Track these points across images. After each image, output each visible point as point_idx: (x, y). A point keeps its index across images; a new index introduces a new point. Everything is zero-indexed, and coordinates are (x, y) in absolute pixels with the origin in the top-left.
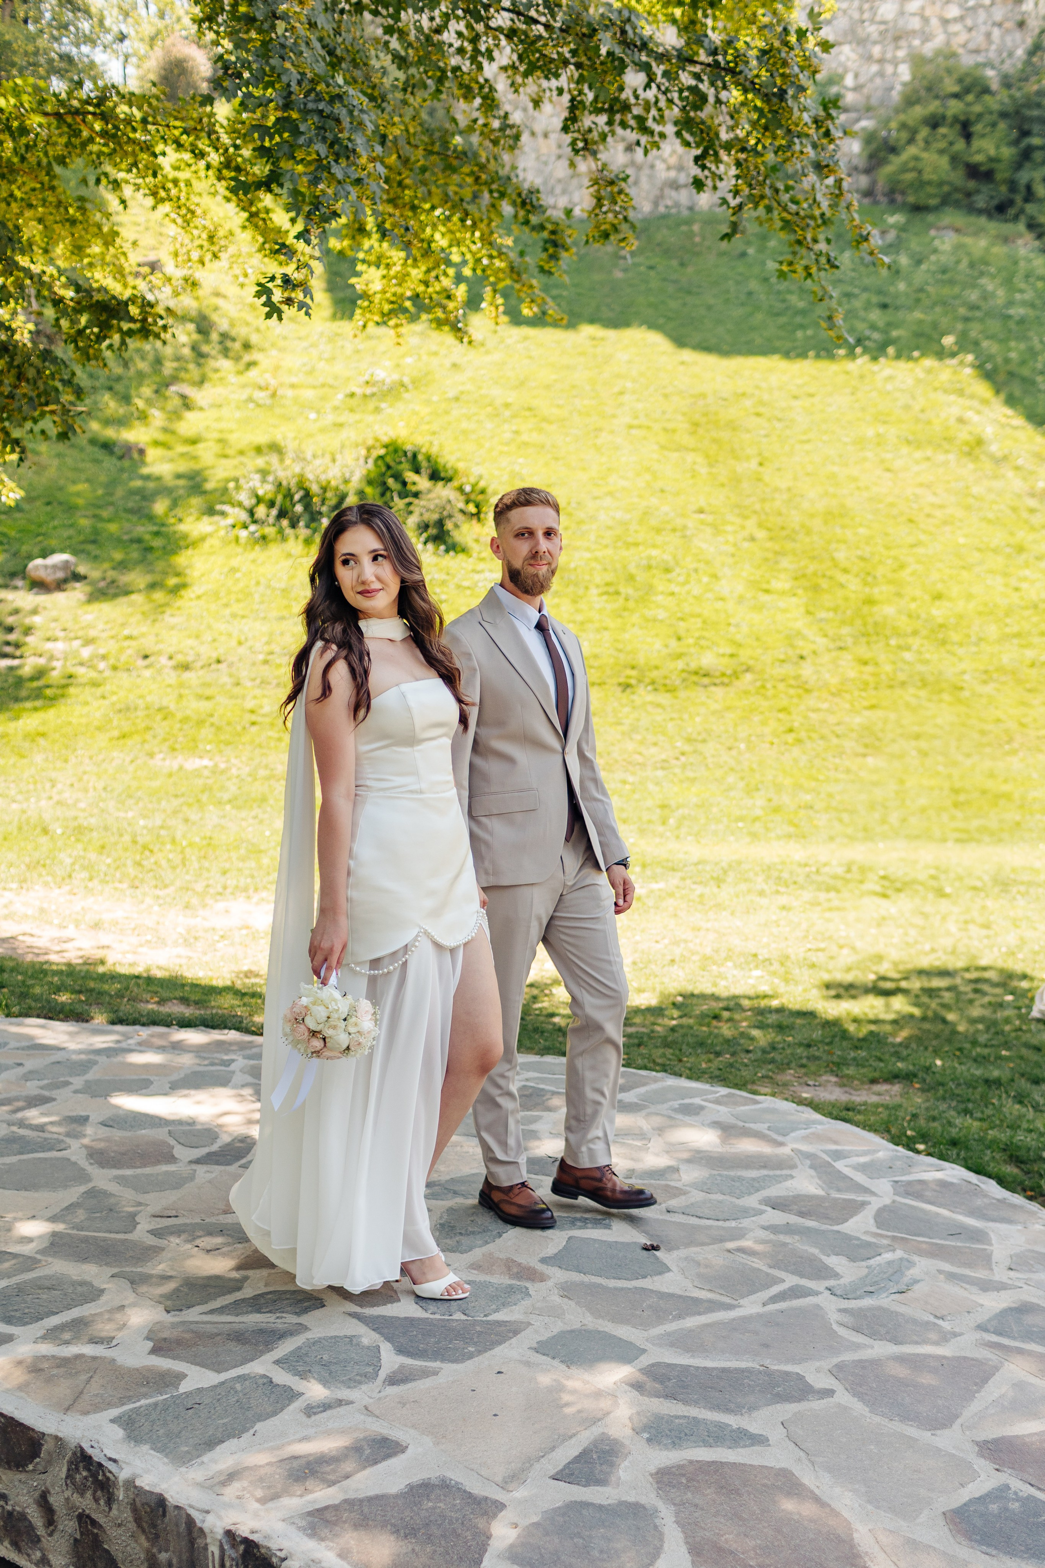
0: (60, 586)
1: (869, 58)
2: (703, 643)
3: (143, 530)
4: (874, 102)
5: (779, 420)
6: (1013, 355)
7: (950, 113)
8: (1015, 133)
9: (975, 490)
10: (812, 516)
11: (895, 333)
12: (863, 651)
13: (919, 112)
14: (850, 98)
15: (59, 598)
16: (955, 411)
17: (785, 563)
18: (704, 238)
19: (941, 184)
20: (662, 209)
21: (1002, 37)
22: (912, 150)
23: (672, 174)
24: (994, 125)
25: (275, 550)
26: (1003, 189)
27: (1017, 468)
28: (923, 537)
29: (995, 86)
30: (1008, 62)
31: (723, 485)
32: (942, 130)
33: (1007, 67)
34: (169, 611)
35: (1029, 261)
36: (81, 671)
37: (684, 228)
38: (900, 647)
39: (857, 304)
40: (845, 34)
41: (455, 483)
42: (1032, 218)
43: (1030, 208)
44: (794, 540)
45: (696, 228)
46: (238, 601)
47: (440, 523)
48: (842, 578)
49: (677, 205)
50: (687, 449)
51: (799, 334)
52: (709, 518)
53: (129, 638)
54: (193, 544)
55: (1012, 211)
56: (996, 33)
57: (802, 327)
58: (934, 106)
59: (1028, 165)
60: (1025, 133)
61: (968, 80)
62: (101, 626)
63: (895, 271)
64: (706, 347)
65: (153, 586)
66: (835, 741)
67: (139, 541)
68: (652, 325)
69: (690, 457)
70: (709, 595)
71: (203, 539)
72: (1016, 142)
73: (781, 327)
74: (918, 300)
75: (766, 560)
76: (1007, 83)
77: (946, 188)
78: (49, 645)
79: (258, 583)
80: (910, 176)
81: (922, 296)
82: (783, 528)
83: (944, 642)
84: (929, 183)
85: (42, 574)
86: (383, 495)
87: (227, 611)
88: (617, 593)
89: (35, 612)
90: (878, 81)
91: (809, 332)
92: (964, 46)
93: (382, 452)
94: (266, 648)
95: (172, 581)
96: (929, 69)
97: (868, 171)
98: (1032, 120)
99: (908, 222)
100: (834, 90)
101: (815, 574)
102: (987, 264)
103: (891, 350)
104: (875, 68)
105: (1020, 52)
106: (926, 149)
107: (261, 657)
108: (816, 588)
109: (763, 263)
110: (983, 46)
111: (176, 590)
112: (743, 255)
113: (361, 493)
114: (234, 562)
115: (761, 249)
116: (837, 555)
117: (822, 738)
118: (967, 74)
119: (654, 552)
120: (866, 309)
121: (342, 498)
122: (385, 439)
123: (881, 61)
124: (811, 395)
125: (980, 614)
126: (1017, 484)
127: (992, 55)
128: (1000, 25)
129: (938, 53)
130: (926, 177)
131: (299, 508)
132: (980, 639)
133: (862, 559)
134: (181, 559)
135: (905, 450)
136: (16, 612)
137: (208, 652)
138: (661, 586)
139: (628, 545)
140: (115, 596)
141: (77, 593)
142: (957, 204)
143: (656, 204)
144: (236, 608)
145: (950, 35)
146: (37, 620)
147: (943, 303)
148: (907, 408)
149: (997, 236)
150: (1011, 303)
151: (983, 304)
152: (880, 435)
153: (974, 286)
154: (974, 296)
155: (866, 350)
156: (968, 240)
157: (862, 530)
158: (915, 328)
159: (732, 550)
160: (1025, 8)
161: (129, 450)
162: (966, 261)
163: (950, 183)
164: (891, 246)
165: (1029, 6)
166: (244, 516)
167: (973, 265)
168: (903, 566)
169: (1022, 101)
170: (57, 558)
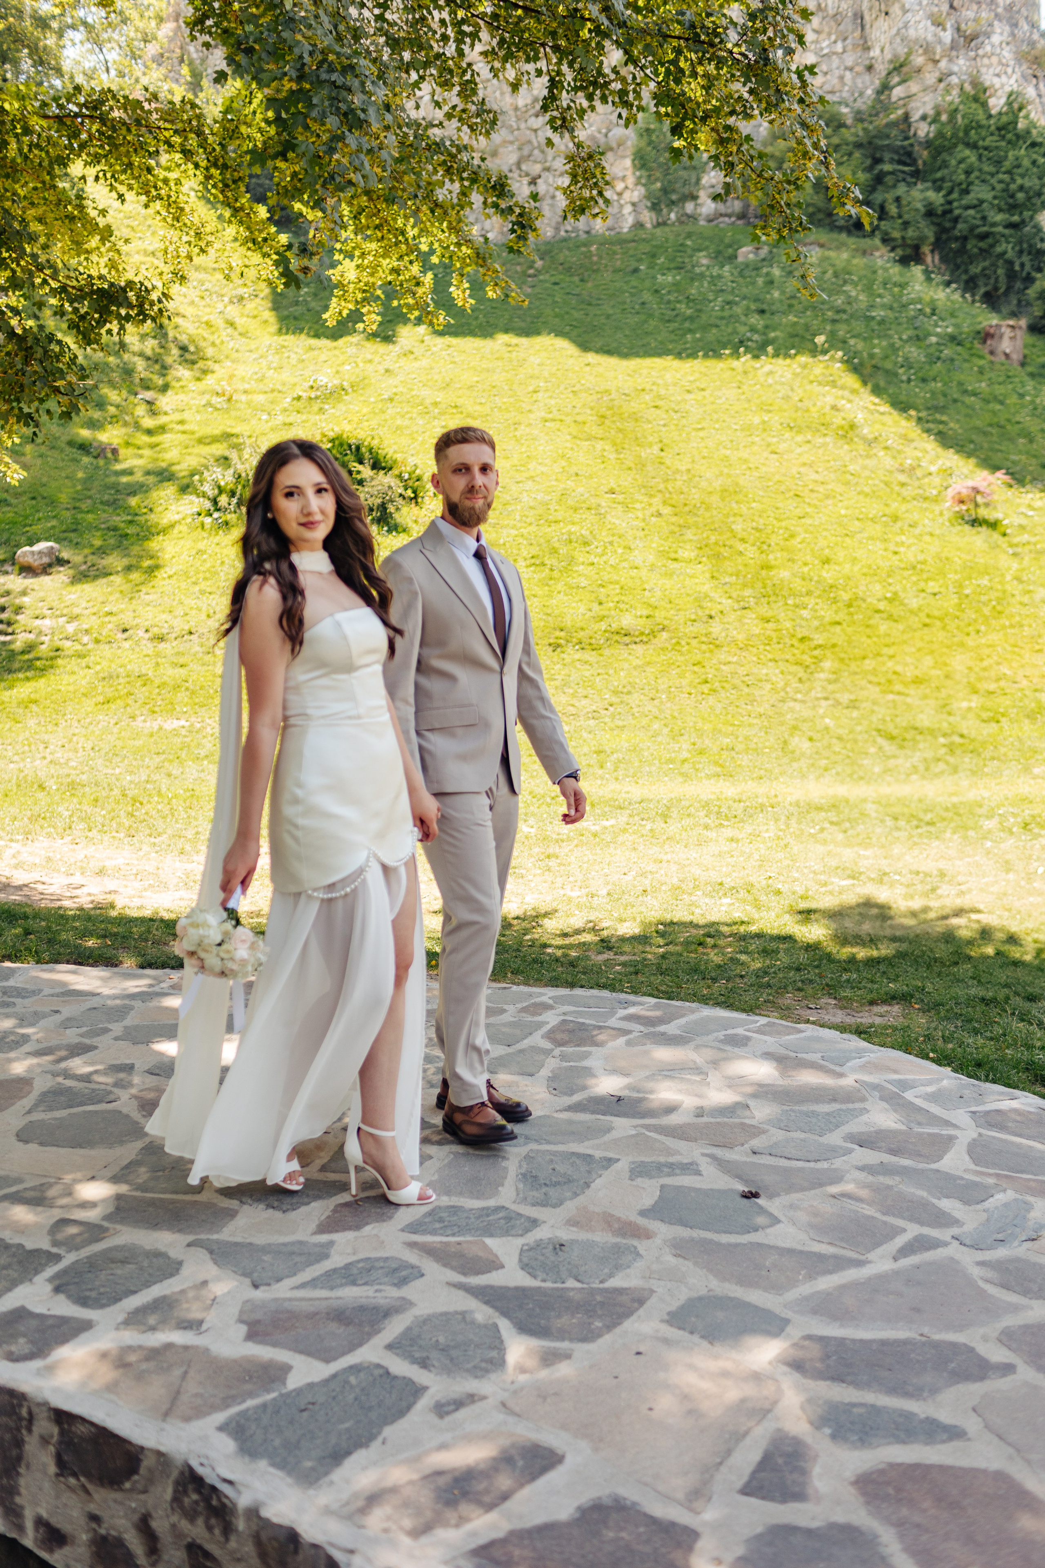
0: (45, 570)
2: (622, 606)
3: (118, 520)
5: (676, 411)
6: (877, 351)
8: (868, 162)
9: (851, 468)
10: (710, 493)
11: (773, 335)
15: (45, 580)
16: (829, 400)
17: (689, 535)
18: (601, 257)
20: (563, 233)
21: (853, 79)
24: (850, 154)
27: (886, 448)
28: (809, 510)
29: (849, 121)
30: (859, 100)
31: (630, 469)
33: (860, 105)
34: (144, 589)
35: (886, 270)
36: (67, 644)
37: (583, 249)
39: (740, 311)
41: (396, 472)
42: (886, 233)
43: (885, 226)
44: (696, 515)
46: (205, 579)
47: (383, 507)
48: (741, 547)
49: (576, 230)
50: (597, 438)
51: (689, 337)
52: (620, 498)
53: (110, 614)
54: (164, 531)
56: (848, 75)
57: (691, 331)
59: (880, 188)
60: (877, 161)
63: (772, 283)
64: (608, 351)
65: (129, 568)
67: (115, 529)
68: (559, 333)
69: (599, 445)
70: (625, 564)
71: (172, 526)
72: (870, 169)
73: (673, 332)
74: (791, 306)
75: (673, 532)
76: (859, 117)
78: (38, 622)
79: (223, 563)
81: (794, 302)
82: (685, 505)
85: (29, 560)
87: (197, 588)
88: (543, 564)
89: (24, 593)
91: (698, 336)
95: (147, 563)
98: (882, 148)
101: (716, 543)
102: (849, 273)
103: (770, 349)
105: (870, 92)
108: (718, 556)
109: (654, 278)
110: (837, 88)
111: (152, 570)
112: (636, 270)
114: (201, 545)
115: (651, 266)
116: (735, 527)
119: (574, 529)
120: (746, 314)
122: (332, 435)
124: (702, 390)
126: (888, 462)
127: (845, 95)
128: (851, 69)
133: (757, 529)
134: (154, 544)
135: (788, 435)
136: (8, 593)
137: (180, 625)
138: (581, 558)
139: (550, 523)
140: (96, 577)
141: (61, 576)
143: (557, 229)
144: (203, 585)
146: (26, 600)
148: (787, 398)
149: (856, 250)
150: (872, 307)
151: (848, 308)
152: (764, 422)
153: (838, 293)
154: (839, 301)
155: (748, 350)
156: (832, 254)
157: (754, 505)
158: (790, 330)
159: (642, 525)
160: (872, 54)
161: (104, 450)
162: (830, 272)
163: (813, 205)
164: (764, 260)
165: (875, 52)
166: (208, 505)
167: (836, 275)
168: (792, 536)
169: (874, 133)
170: (42, 546)
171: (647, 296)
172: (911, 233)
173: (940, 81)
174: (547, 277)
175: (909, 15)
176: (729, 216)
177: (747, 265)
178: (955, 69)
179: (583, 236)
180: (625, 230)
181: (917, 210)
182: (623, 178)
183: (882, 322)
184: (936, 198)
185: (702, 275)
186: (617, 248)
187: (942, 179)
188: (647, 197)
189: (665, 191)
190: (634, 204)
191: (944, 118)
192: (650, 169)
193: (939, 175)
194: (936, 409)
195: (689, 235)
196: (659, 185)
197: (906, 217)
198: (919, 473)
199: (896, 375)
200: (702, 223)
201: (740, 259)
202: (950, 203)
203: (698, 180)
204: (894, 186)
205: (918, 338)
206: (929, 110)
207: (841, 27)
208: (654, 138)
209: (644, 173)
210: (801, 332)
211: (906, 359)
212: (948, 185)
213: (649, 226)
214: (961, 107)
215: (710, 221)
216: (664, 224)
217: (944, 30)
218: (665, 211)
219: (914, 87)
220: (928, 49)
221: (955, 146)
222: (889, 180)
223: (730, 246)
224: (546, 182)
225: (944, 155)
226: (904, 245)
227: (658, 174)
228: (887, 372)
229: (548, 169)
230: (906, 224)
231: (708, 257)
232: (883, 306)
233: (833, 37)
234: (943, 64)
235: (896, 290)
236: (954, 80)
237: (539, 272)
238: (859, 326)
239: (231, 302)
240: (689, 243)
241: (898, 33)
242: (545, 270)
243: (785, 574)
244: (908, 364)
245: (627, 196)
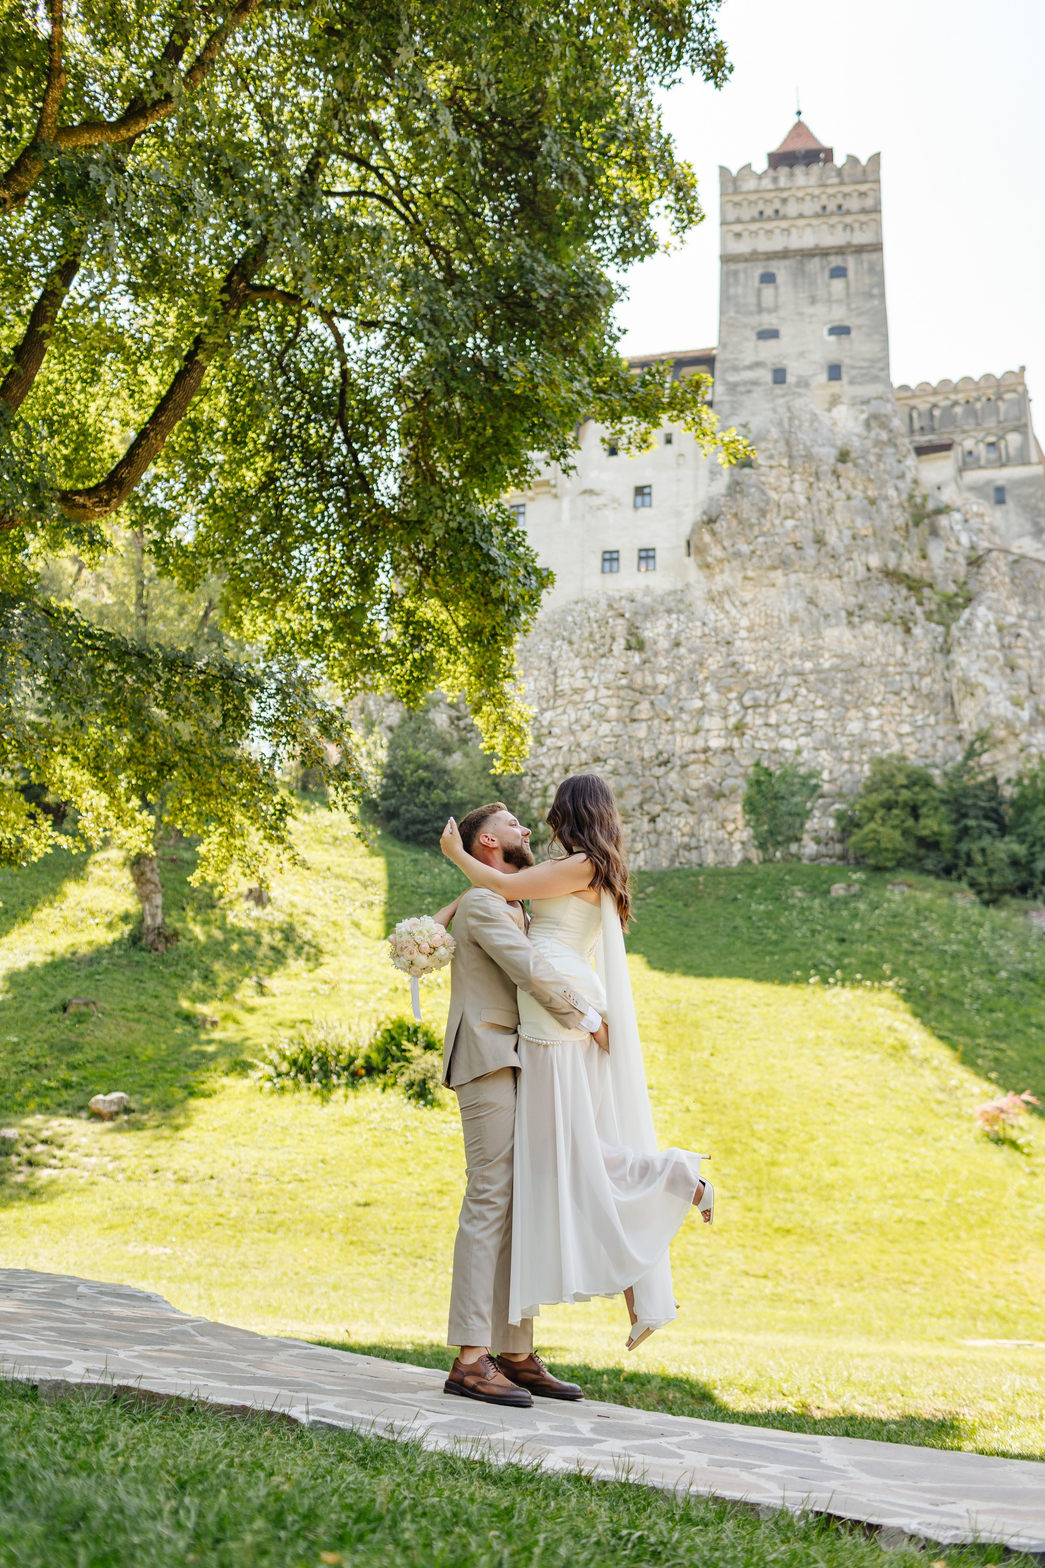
0: (112, 1117)
1: (841, 760)
4: (845, 791)
5: (737, 1022)
6: (943, 981)
7: (901, 799)
8: (953, 815)
9: (892, 1084)
10: (744, 1095)
11: (846, 961)
12: (751, 1201)
13: (876, 798)
14: (826, 787)
15: (106, 1125)
16: (888, 1023)
17: (709, 1130)
18: (706, 887)
19: (895, 851)
20: (677, 865)
21: (945, 747)
22: (872, 825)
23: (686, 839)
24: (936, 809)
25: (288, 1097)
26: (948, 856)
28: (836, 1118)
29: (938, 780)
30: (950, 764)
32: (895, 812)
33: (948, 767)
35: (966, 910)
37: (692, 879)
38: (785, 1200)
39: (820, 938)
40: (822, 742)
42: (970, 878)
43: (971, 871)
44: (723, 1114)
45: (701, 879)
46: (244, 1133)
47: (424, 1082)
48: (756, 1144)
49: (689, 862)
50: (652, 1040)
51: (768, 959)
55: (954, 874)
56: (940, 744)
57: (772, 954)
58: (888, 794)
59: (967, 839)
60: (965, 816)
61: (915, 776)
62: (130, 1147)
63: (855, 916)
66: (704, 1269)
72: (955, 822)
73: (756, 953)
74: (870, 937)
75: (693, 1127)
76: (946, 778)
77: (900, 855)
79: (265, 1121)
80: (870, 845)
81: (874, 934)
82: (716, 1103)
83: (828, 1199)
84: (887, 850)
85: (101, 1107)
86: (384, 1060)
87: (233, 1141)
89: (82, 1135)
90: (848, 776)
91: (776, 957)
92: (915, 753)
93: (390, 1026)
94: (253, 1170)
96: (886, 770)
97: (841, 841)
98: (966, 806)
99: (868, 878)
100: (813, 781)
101: (733, 1140)
102: (931, 911)
104: (845, 767)
105: (960, 758)
106: (883, 825)
107: (246, 1176)
109: (748, 906)
110: (931, 752)
112: (736, 899)
113: (368, 1058)
114: (253, 1105)
115: (751, 896)
116: (755, 1127)
117: (693, 1266)
118: (914, 772)
120: (825, 942)
121: (352, 1060)
122: (394, 1017)
123: (850, 762)
124: (768, 1005)
125: (866, 1178)
127: (938, 760)
128: (943, 738)
129: (891, 756)
130: (883, 845)
131: (315, 1067)
132: (859, 1198)
133: (778, 1131)
135: (837, 1049)
136: (69, 1134)
137: (205, 1170)
142: (911, 867)
143: (672, 861)
144: (241, 1139)
145: (904, 746)
147: (892, 939)
148: (847, 1017)
149: (943, 892)
150: (948, 942)
151: (924, 941)
152: (818, 1037)
153: (917, 927)
154: (915, 935)
155: (819, 972)
156: (918, 894)
157: (784, 1109)
158: (864, 957)
159: (667, 1117)
160: (961, 727)
161: (204, 1021)
162: (912, 909)
163: (903, 851)
164: (854, 896)
165: (964, 726)
166: (270, 1071)
167: (918, 912)
168: (812, 1139)
169: (959, 792)
170: (115, 1096)
171: (739, 921)
172: (996, 879)
173: (1022, 750)
174: (653, 901)
175: (991, 697)
176: (827, 856)
177: (837, 900)
178: (1034, 741)
179: (696, 868)
180: (735, 864)
181: (1001, 860)
182: (734, 821)
183: (955, 955)
184: (1020, 850)
185: (794, 906)
186: (723, 879)
187: (1025, 834)
188: (755, 837)
189: (771, 833)
190: (743, 843)
191: (1026, 782)
192: (759, 814)
193: (1021, 830)
194: (997, 1038)
195: (790, 871)
196: (766, 827)
197: (992, 865)
198: (959, 1093)
199: (962, 1004)
200: (805, 861)
201: (833, 894)
202: (1033, 854)
203: (802, 825)
204: (980, 837)
205: (991, 973)
206: (1013, 775)
207: (934, 705)
208: (763, 788)
209: (753, 817)
210: (874, 959)
211: (973, 990)
212: (1030, 839)
213: (756, 862)
214: (1041, 774)
215: (812, 860)
216: (770, 861)
217: (1023, 709)
218: (771, 850)
219: (1000, 756)
220: (1009, 725)
221: (1036, 806)
222: (976, 833)
223: (825, 882)
224: (665, 821)
225: (1027, 814)
226: (991, 890)
227: (765, 818)
228: (954, 1001)
229: (666, 810)
230: (991, 872)
231: (804, 890)
232: (960, 942)
233: (927, 712)
234: (1023, 737)
235: (974, 928)
236: (1034, 750)
237: (648, 896)
238: (933, 959)
239: (362, 906)
240: (787, 878)
241: (982, 711)
242: (654, 895)
243: (786, 1171)
244: (976, 996)
245: (737, 836)
